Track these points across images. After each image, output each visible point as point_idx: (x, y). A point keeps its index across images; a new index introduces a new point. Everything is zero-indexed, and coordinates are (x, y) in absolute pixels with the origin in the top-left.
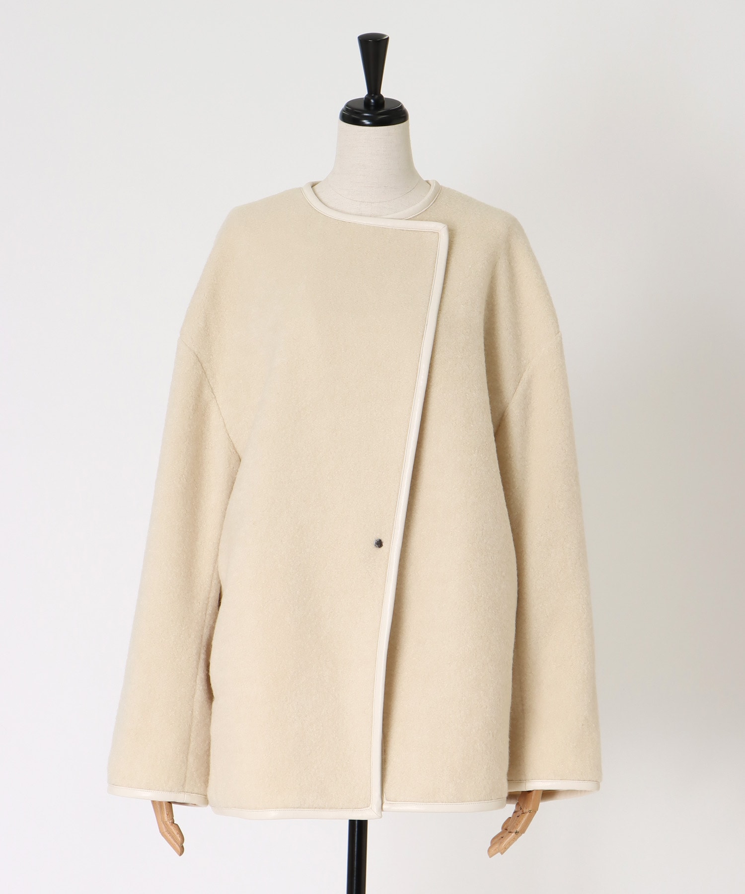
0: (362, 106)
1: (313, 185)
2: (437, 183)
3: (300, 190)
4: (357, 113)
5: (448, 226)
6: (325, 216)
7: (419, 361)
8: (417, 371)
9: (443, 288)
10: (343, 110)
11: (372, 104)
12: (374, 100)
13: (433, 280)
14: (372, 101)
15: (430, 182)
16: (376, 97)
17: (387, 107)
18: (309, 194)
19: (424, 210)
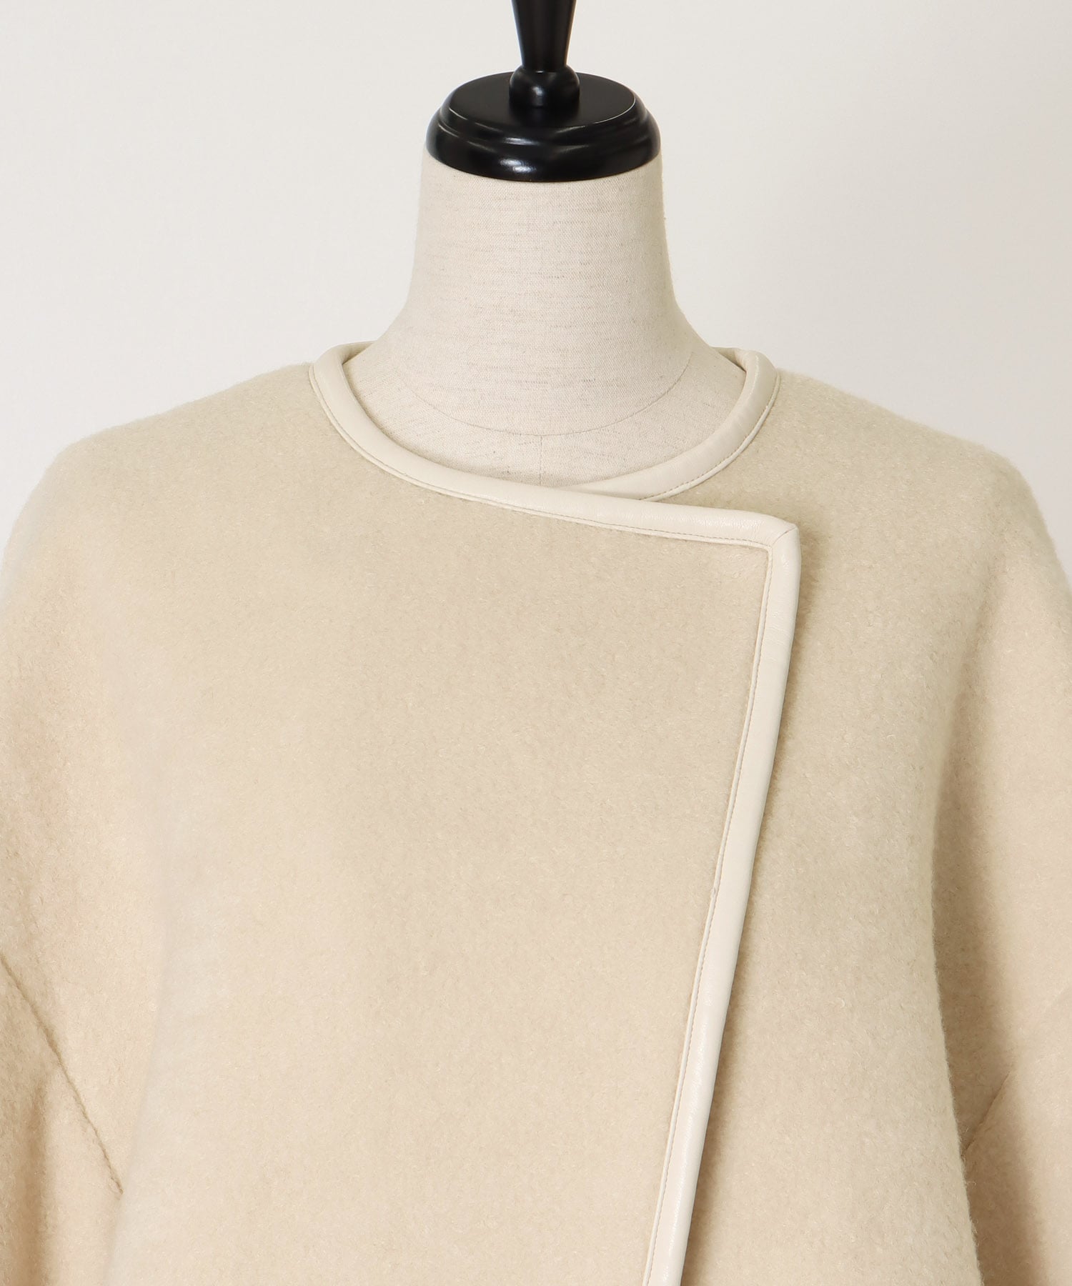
0: (500, 110)
1: (349, 356)
2: (766, 364)
3: (307, 369)
4: (484, 135)
5: (799, 525)
6: (383, 471)
7: (686, 1020)
8: (679, 1057)
9: (781, 739)
10: (438, 120)
11: (538, 103)
12: (543, 87)
13: (742, 722)
14: (538, 91)
15: (744, 359)
16: (552, 76)
17: (590, 112)
18: (330, 387)
19: (721, 466)
